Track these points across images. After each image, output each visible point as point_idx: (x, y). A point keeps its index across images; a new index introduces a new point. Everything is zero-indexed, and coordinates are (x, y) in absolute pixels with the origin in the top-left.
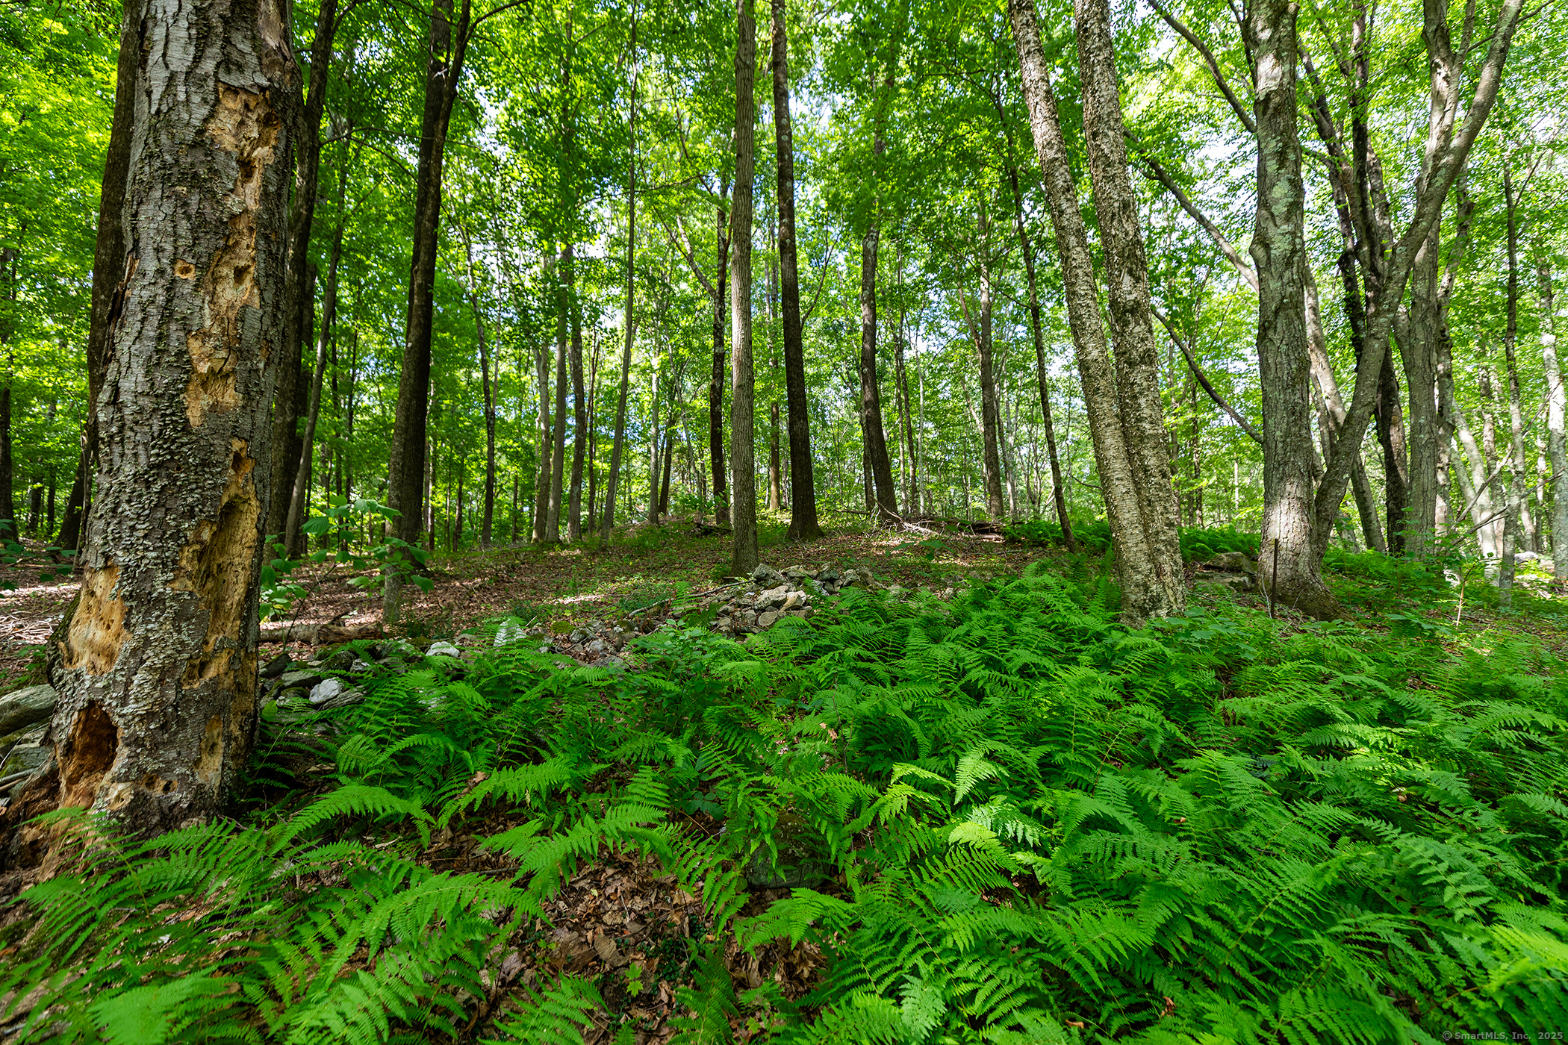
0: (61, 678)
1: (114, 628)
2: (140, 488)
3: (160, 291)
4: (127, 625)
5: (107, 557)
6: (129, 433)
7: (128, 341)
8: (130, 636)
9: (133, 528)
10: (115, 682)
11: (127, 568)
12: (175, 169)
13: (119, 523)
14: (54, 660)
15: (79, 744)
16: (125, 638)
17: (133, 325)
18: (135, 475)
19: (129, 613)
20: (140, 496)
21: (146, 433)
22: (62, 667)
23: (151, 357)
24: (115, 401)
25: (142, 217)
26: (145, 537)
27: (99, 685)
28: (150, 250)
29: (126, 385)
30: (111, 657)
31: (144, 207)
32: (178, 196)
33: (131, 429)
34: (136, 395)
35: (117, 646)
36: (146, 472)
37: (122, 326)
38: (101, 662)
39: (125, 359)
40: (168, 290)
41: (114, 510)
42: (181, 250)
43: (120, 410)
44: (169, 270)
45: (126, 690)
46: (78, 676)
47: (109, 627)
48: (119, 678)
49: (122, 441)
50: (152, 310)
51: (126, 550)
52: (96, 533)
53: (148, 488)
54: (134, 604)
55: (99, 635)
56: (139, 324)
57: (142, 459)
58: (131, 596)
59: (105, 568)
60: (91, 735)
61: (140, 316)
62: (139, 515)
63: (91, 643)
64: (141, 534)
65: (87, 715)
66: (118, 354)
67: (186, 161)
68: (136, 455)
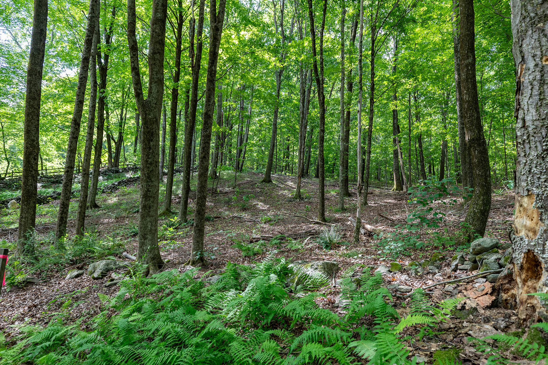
0: (514, 239)
1: (535, 220)
2: (540, 161)
3: (537, 73)
4: (541, 220)
5: (528, 190)
6: (532, 138)
7: (526, 100)
8: (543, 224)
9: (539, 178)
10: (538, 243)
11: (538, 195)
12: (536, 17)
13: (533, 176)
14: (511, 231)
15: (525, 266)
16: (540, 225)
17: (527, 92)
18: (537, 155)
19: (541, 214)
20: (541, 164)
21: (539, 137)
22: (514, 234)
23: (537, 103)
24: (524, 126)
25: (524, 46)
26: (545, 181)
27: (532, 244)
28: (530, 58)
29: (528, 118)
30: (535, 233)
31: (524, 41)
32: (539, 29)
33: (533, 136)
34: (534, 121)
35: (537, 228)
36: (542, 153)
37: (522, 94)
38: (531, 234)
39: (526, 108)
40: (541, 72)
41: (530, 171)
42: (544, 52)
43: (527, 129)
44: (540, 63)
45: (544, 247)
46: (522, 239)
47: (532, 220)
48: (540, 242)
49: (529, 142)
50: (535, 83)
51: (537, 187)
52: (522, 181)
53: (543, 160)
54: (543, 211)
55: (529, 223)
56: (530, 91)
57: (539, 148)
58: (542, 207)
59: (528, 195)
60: (530, 263)
61: (530, 87)
62: (541, 172)
63: (525, 226)
64: (543, 180)
65: (527, 255)
66: (522, 106)
67: (540, 12)
68: (536, 147)
